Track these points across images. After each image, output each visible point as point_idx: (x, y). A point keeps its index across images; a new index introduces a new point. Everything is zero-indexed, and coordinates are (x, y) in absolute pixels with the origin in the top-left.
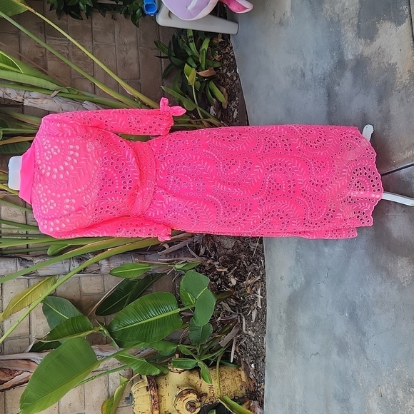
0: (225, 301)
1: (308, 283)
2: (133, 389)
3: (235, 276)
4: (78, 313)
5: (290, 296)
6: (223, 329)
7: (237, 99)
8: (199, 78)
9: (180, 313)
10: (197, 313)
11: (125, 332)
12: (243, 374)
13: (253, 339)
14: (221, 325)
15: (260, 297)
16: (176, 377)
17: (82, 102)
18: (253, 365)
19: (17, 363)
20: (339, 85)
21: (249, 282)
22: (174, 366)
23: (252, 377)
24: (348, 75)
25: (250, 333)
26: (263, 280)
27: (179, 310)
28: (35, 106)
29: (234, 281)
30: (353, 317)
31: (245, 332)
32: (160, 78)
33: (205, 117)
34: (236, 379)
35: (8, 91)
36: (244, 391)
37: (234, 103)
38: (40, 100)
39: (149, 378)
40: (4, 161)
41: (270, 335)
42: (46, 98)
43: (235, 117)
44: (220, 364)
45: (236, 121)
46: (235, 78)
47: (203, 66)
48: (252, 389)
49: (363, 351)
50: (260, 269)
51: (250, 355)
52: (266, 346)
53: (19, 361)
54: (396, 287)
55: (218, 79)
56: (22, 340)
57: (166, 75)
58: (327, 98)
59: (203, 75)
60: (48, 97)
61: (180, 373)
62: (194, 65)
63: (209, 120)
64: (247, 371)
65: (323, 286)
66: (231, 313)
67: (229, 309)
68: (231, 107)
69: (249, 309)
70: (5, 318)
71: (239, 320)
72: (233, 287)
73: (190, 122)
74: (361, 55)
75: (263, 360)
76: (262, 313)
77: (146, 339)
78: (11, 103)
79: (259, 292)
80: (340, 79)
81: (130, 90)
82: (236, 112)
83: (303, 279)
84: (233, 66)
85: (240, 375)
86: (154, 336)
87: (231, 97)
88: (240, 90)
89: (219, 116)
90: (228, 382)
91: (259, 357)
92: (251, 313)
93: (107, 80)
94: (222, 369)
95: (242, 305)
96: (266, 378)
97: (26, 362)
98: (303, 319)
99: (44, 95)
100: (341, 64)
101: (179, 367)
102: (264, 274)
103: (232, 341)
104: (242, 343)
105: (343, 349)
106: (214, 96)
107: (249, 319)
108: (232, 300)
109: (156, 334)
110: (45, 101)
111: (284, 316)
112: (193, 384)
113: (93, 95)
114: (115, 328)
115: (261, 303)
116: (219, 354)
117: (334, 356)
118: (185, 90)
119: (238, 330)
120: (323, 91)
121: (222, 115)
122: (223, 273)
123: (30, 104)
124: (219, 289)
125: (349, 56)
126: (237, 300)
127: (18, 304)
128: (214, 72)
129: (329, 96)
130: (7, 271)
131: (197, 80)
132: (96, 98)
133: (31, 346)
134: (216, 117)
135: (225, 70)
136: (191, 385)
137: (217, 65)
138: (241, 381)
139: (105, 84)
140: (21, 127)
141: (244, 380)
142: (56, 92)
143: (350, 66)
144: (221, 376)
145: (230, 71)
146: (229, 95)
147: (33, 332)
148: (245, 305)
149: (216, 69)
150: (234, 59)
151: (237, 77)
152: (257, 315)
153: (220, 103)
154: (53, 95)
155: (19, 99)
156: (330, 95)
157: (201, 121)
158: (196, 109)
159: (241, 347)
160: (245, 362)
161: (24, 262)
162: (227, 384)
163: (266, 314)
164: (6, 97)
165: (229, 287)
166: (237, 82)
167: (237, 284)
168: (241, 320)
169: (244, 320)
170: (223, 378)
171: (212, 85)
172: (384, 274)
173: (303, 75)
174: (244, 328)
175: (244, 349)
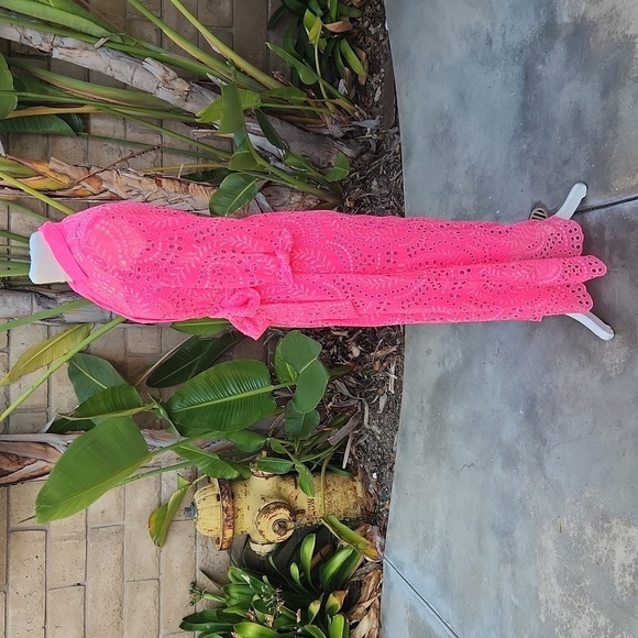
0: (342, 378)
1: (468, 361)
2: (197, 497)
3: (358, 344)
4: (121, 381)
5: (439, 379)
6: (335, 419)
7: (382, 70)
8: (326, 34)
9: (272, 392)
10: (299, 394)
11: (190, 414)
12: (359, 486)
13: (378, 437)
14: (332, 414)
15: (393, 377)
16: (261, 485)
17: (141, 58)
18: (375, 475)
19: (28, 446)
20: (543, 62)
21: (379, 353)
22: (259, 468)
23: (372, 491)
24: (560, 48)
25: (374, 428)
26: (400, 352)
27: (273, 388)
28: (69, 60)
29: (356, 352)
30: (530, 416)
31: (367, 426)
32: (265, 28)
33: (331, 96)
34: (349, 492)
35: (29, 33)
36: (359, 510)
37: (377, 78)
38: (77, 52)
39: (222, 482)
40: (17, 143)
41: (404, 434)
42: (86, 49)
43: (376, 99)
44: (327, 470)
45: (377, 106)
46: (381, 38)
47: (333, 14)
48: (371, 509)
49: (541, 465)
50: (397, 336)
51: (372, 461)
52: (397, 449)
53: (33, 445)
54: (598, 377)
55: (354, 37)
56: (36, 414)
57: (274, 24)
58: (522, 82)
59: (332, 30)
60: (90, 47)
61: (267, 478)
62: (320, 12)
63: (337, 101)
64: (365, 482)
65: (489, 369)
66: (349, 398)
67: (346, 392)
68: (372, 83)
69: (376, 393)
70: (12, 380)
71: (359, 408)
72: (355, 360)
73: (306, 103)
74: (583, 18)
75: (391, 469)
76: (395, 402)
77: (220, 426)
78: (31, 53)
79: (392, 369)
80: (547, 53)
81: (217, 46)
82: (379, 92)
83: (460, 355)
84: (379, 18)
85: (355, 488)
86: (233, 422)
87: (373, 68)
88: (388, 57)
89: (353, 95)
90: (336, 497)
91: (385, 463)
92: (378, 400)
93: (181, 26)
94: (330, 477)
95: (365, 386)
96: (393, 495)
97: (40, 447)
98: (456, 414)
99: (84, 45)
100: (550, 30)
101: (266, 469)
102: (403, 344)
103: (347, 437)
104: (361, 441)
105: (510, 460)
106: (346, 64)
107: (375, 407)
108: (352, 379)
109: (235, 419)
110: (86, 53)
111: (427, 407)
112: (285, 495)
113: (159, 50)
114: (177, 407)
115: (395, 387)
116: (326, 455)
117: (497, 470)
118: (302, 50)
119: (356, 423)
120: (517, 69)
121: (356, 95)
122: (341, 339)
123: (61, 57)
124: (333, 361)
125: (564, 17)
126: (358, 378)
127: (33, 361)
128: (350, 26)
129: (526, 79)
130: (17, 311)
131: (322, 37)
132: (164, 54)
133: (49, 424)
134: (346, 97)
135: (366, 23)
136: (282, 497)
137: (355, 13)
138: (356, 496)
139: (177, 32)
140: (45, 92)
141: (360, 495)
142: (102, 41)
143: (563, 34)
144: (327, 486)
145: (374, 24)
146: (370, 64)
147: (53, 404)
148: (370, 387)
149: (352, 20)
150: (383, 6)
151: (386, 35)
152: (387, 404)
153: (355, 75)
154: (97, 45)
155: (46, 47)
156: (529, 78)
157: (323, 103)
158: (317, 83)
159: (359, 447)
160: (363, 469)
161: (43, 300)
162: (335, 499)
163: (400, 402)
164: (25, 42)
165: (348, 359)
166: (384, 43)
167: (361, 356)
168: (363, 409)
169: (366, 408)
170: (330, 490)
171: (345, 45)
172: (583, 357)
173: (490, 42)
174: (366, 421)
175: (363, 450)
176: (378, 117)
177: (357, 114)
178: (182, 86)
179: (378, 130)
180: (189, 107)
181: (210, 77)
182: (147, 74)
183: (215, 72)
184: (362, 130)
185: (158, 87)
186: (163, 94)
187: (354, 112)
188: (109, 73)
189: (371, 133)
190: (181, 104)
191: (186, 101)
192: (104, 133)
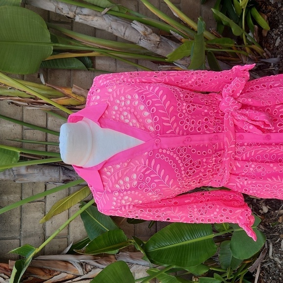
3: (266, 204)
7: (281, 26)
11: (160, 253)
13: (279, 266)
17: (131, 21)
19: (56, 263)
25: (276, 259)
27: (214, 235)
28: (85, 23)
29: (265, 209)
31: (271, 257)
33: (249, 43)
35: (61, 6)
37: (276, 31)
38: (91, 17)
40: (53, 75)
42: (96, 15)
43: (277, 44)
45: (277, 49)
51: (274, 279)
53: (59, 263)
56: (61, 240)
60: (99, 14)
63: (252, 46)
68: (273, 34)
69: (278, 236)
70: (47, 219)
71: (266, 246)
72: (264, 214)
78: (62, 20)
81: (177, 13)
82: (278, 41)
87: (273, 25)
92: (280, 241)
95: (271, 232)
97: (64, 264)
99: (95, 13)
104: (266, 266)
106: (256, 23)
107: (277, 246)
110: (96, 18)
113: (141, 15)
114: (151, 249)
119: (264, 256)
122: (255, 200)
123: (81, 21)
127: (59, 208)
130: (51, 179)
132: (144, 19)
133: (69, 248)
140: (70, 44)
142: (106, 10)
148: (274, 233)
154: (103, 12)
155: (71, 15)
158: (242, 35)
161: (66, 171)
164: (59, 12)
167: (268, 212)
168: (269, 246)
169: (271, 246)
171: (254, 11)
174: (270, 254)
175: (267, 271)
176: (279, 56)
177: (265, 54)
178: (155, 38)
179: (279, 65)
180: (159, 51)
181: (172, 32)
182: (134, 31)
183: (175, 30)
184: (268, 64)
185: (140, 39)
186: (143, 43)
187: (263, 53)
188: (110, 30)
189: (274, 66)
190: (154, 50)
191: (158, 48)
192: (103, 68)
